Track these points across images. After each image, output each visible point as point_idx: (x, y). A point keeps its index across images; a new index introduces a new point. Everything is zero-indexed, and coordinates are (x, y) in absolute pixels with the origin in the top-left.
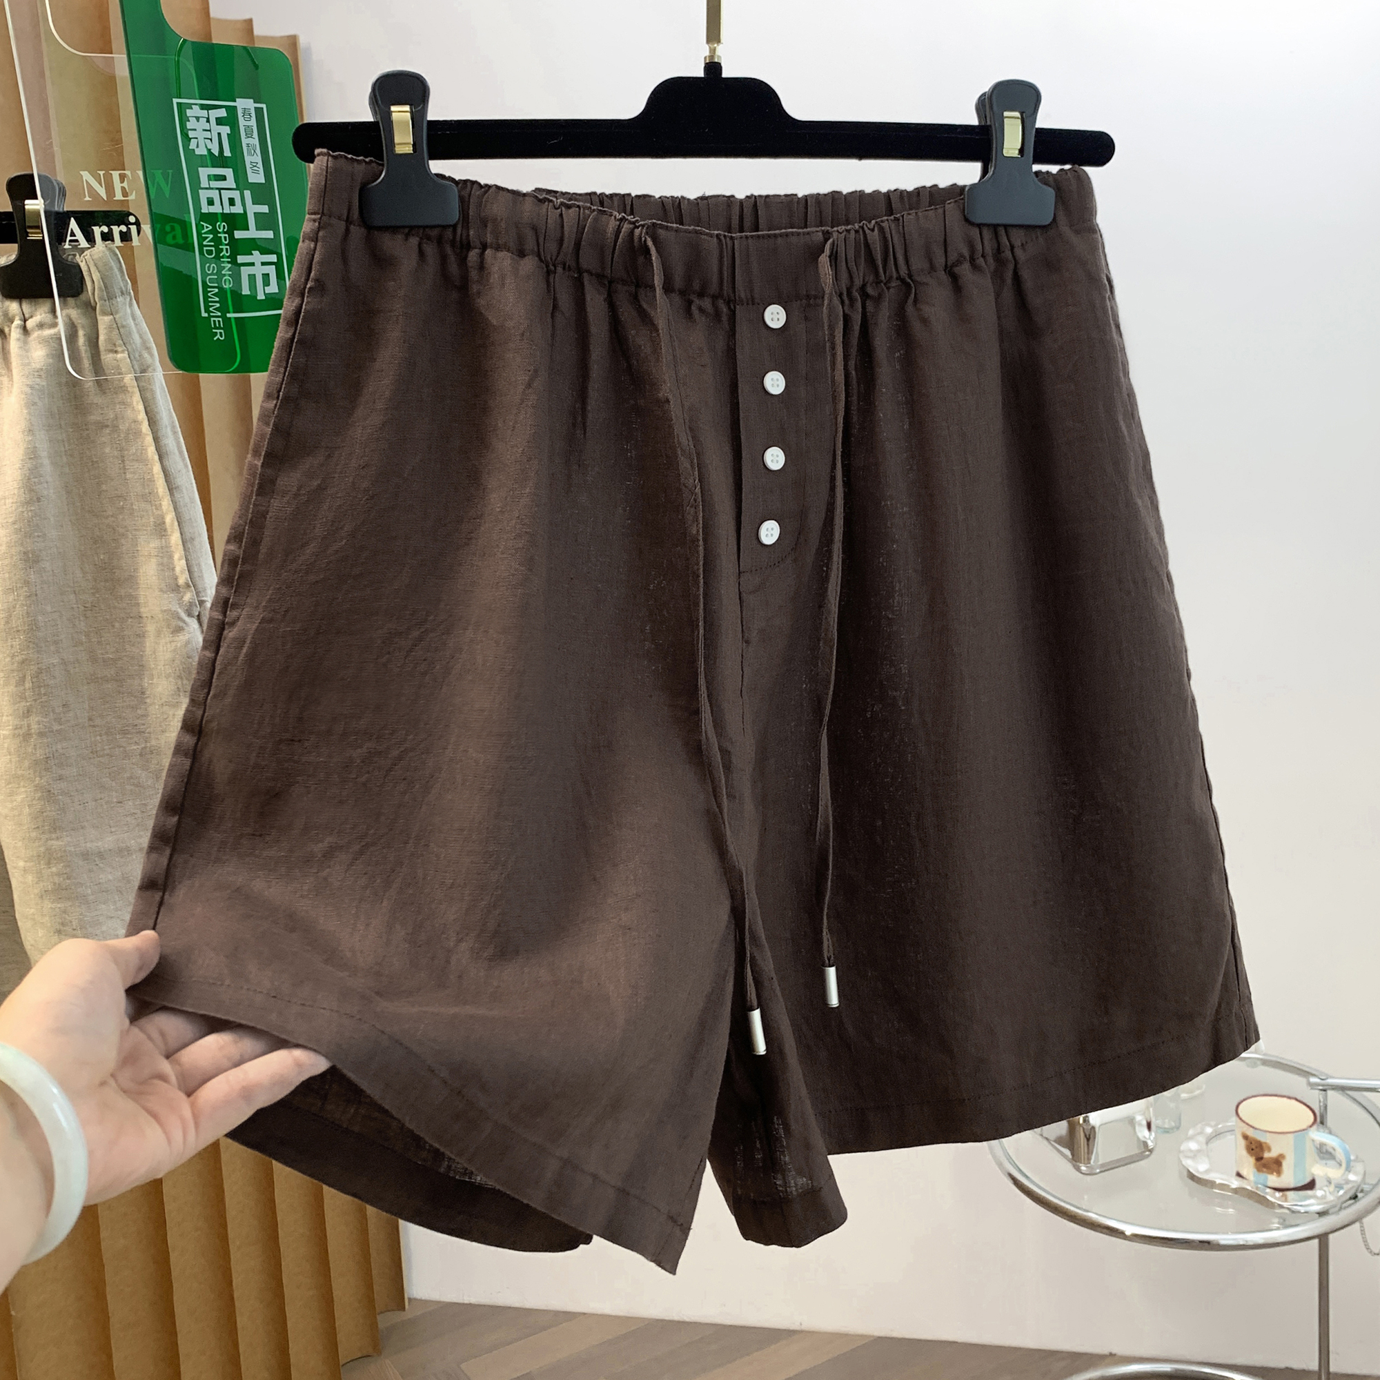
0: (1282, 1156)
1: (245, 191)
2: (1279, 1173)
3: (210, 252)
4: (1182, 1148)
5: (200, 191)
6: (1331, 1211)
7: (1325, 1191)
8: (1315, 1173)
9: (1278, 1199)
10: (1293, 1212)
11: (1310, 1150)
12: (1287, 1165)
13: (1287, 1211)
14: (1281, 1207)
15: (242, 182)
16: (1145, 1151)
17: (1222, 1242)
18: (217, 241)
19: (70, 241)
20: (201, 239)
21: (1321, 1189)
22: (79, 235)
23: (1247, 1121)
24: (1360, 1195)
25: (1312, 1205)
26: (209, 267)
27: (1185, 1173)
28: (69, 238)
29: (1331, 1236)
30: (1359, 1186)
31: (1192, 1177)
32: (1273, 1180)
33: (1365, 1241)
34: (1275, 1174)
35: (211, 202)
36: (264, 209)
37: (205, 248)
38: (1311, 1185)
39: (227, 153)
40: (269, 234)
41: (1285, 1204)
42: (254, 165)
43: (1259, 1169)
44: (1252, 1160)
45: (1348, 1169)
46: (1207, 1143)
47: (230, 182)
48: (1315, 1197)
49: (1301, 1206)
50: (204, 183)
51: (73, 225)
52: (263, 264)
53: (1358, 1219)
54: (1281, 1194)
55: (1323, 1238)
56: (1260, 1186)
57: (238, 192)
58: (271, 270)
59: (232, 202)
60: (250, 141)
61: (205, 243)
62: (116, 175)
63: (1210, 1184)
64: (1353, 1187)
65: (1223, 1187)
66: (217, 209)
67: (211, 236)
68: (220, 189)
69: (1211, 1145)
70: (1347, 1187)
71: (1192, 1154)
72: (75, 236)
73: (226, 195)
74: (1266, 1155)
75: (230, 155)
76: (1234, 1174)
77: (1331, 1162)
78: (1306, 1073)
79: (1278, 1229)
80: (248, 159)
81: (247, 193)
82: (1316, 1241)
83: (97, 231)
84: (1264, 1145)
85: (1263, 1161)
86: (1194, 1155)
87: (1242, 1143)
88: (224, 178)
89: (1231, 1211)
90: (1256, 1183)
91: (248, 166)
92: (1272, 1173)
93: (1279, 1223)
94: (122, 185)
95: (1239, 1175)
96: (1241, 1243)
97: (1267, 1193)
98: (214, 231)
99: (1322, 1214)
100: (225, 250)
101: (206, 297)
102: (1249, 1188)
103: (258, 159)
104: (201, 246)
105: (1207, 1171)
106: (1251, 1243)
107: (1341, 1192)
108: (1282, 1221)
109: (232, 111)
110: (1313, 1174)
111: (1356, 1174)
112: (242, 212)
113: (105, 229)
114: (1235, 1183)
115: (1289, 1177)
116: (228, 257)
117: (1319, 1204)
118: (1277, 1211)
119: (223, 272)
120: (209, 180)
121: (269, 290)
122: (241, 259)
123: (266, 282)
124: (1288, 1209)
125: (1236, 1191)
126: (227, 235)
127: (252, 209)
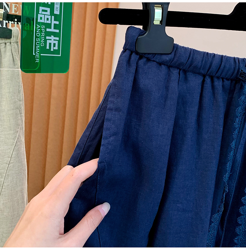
1: (52, 16)
3: (38, 35)
15: (52, 13)
18: (42, 31)
20: (36, 30)
26: (37, 39)
35: (41, 18)
36: (57, 23)
40: (57, 31)
42: (57, 8)
47: (48, 13)
50: (40, 12)
52: (54, 40)
57: (50, 16)
59: (48, 19)
61: (37, 32)
66: (42, 21)
67: (39, 29)
68: (45, 15)
73: (46, 17)
80: (55, 6)
91: (55, 8)
94: (15, 9)
100: (43, 34)
101: (35, 49)
103: (58, 6)
112: (50, 23)
116: (43, 37)
119: (41, 41)
120: (42, 11)
121: (55, 48)
123: (54, 46)
126: (44, 30)
127: (53, 22)
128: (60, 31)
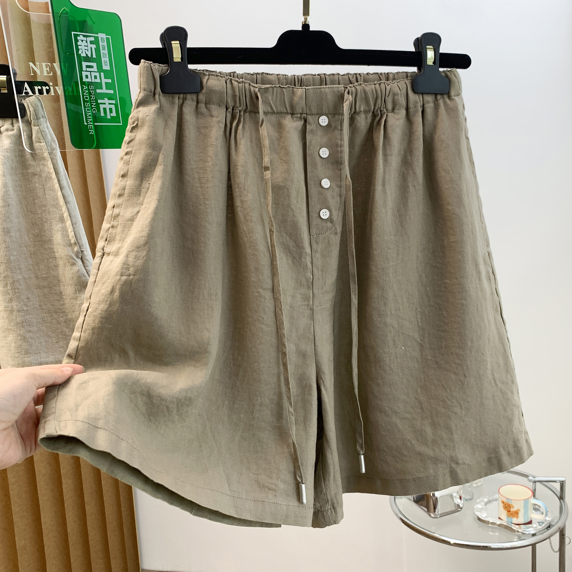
0: (519, 510)
1: (101, 73)
2: (517, 517)
3: (87, 98)
4: (475, 507)
5: (82, 72)
6: (537, 534)
7: (536, 525)
8: (532, 517)
9: (517, 528)
10: (523, 534)
11: (531, 508)
12: (521, 514)
13: (521, 533)
14: (518, 532)
15: (100, 69)
16: (458, 508)
17: (493, 547)
18: (90, 93)
19: (25, 92)
20: (83, 92)
21: (535, 524)
22: (29, 90)
23: (504, 495)
24: (551, 527)
25: (531, 531)
26: (87, 104)
27: (476, 518)
28: (24, 91)
29: (537, 545)
30: (551, 522)
31: (479, 519)
32: (515, 520)
33: (551, 546)
34: (516, 518)
35: (87, 77)
36: (109, 81)
37: (85, 96)
38: (530, 523)
39: (94, 56)
40: (112, 92)
41: (520, 531)
42: (106, 62)
43: (508, 516)
44: (505, 512)
45: (546, 515)
46: (486, 505)
47: (95, 69)
48: (532, 527)
49: (526, 531)
50: (84, 68)
51: (26, 85)
52: (109, 104)
53: (549, 538)
54: (518, 526)
55: (534, 546)
56: (509, 523)
57: (98, 73)
58: (113, 107)
59: (96, 77)
60: (104, 51)
61: (84, 94)
62: (44, 64)
63: (487, 522)
64: (548, 523)
65: (493, 523)
66: (89, 80)
68: (91, 72)
69: (487, 506)
70: (545, 523)
71: (479, 510)
72: (27, 90)
73: (93, 74)
74: (512, 510)
75: (95, 57)
76: (498, 518)
77: (538, 512)
78: (526, 476)
79: (517, 541)
80: (103, 59)
81: (102, 74)
82: (531, 547)
83: (36, 88)
84: (511, 505)
85: (510, 513)
86: (480, 510)
87: (501, 505)
88: (92, 67)
89: (497, 534)
90: (507, 522)
91: (103, 62)
92: (514, 517)
93: (518, 538)
94: (47, 69)
95: (500, 518)
96: (501, 547)
97: (512, 526)
98: (88, 89)
99: (534, 535)
101: (86, 117)
102: (504, 524)
103: (107, 59)
104: (83, 96)
105: (486, 517)
106: (505, 547)
107: (544, 525)
108: (519, 537)
109: (97, 38)
110: (531, 518)
111: (549, 517)
112: (100, 82)
113: (40, 88)
114: (499, 522)
115: (521, 519)
117: (534, 530)
118: (516, 533)
119: (93, 106)
121: (112, 115)
122: (100, 101)
123: (111, 111)
124: (521, 532)
125: (500, 525)
127: (104, 81)
128: (115, 91)
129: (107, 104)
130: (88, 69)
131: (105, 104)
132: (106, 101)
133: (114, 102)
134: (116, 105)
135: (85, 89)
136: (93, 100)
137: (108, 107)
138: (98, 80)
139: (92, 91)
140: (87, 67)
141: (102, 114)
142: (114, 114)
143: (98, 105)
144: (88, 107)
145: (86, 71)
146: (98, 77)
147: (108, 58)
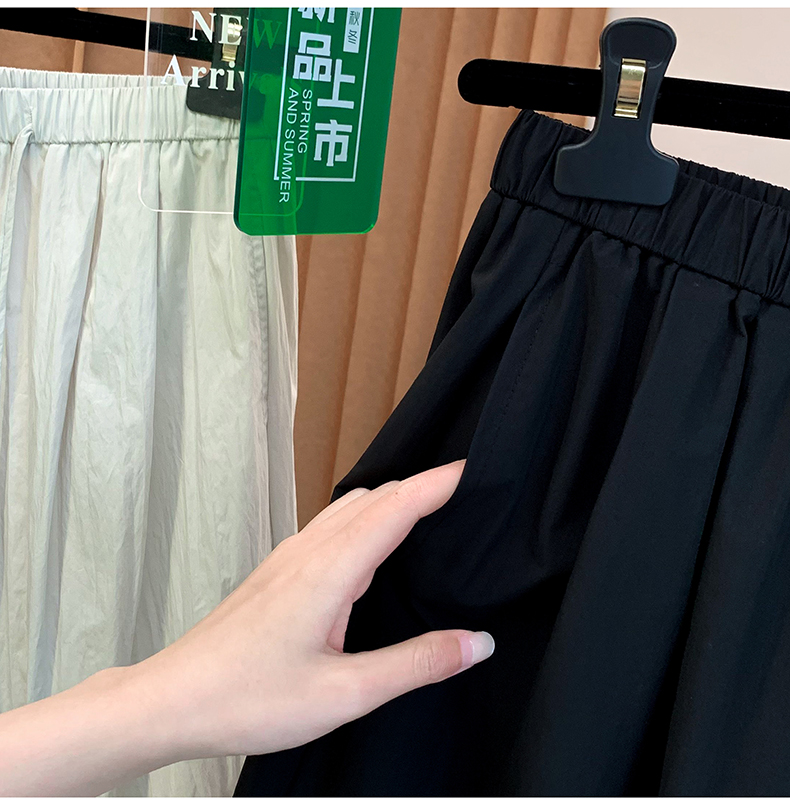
3: (292, 118)
5: (296, 56)
15: (337, 51)
18: (301, 108)
20: (286, 105)
26: (288, 133)
35: (303, 68)
36: (351, 79)
37: (288, 114)
39: (331, 19)
40: (350, 105)
42: (353, 34)
47: (326, 50)
52: (338, 133)
58: (345, 140)
59: (322, 70)
61: (289, 109)
66: (306, 76)
67: (296, 103)
68: (314, 56)
72: (174, 73)
73: (319, 62)
75: (333, 22)
80: (348, 27)
81: (339, 62)
88: (320, 45)
91: (347, 34)
98: (299, 98)
100: (307, 116)
101: (281, 161)
103: (357, 28)
104: (286, 111)
116: (307, 124)
119: (300, 138)
120: (307, 45)
122: (319, 126)
126: (310, 103)
127: (340, 78)
128: (357, 106)
129: (333, 133)
130: (311, 50)
131: (328, 132)
132: (333, 126)
133: (349, 128)
134: (352, 136)
135: (293, 96)
136: (304, 123)
137: (333, 139)
138: (326, 78)
139: (307, 103)
140: (310, 43)
141: (318, 157)
142: (343, 157)
143: (313, 134)
144: (291, 139)
145: (306, 54)
146: (328, 70)
147: (360, 24)
